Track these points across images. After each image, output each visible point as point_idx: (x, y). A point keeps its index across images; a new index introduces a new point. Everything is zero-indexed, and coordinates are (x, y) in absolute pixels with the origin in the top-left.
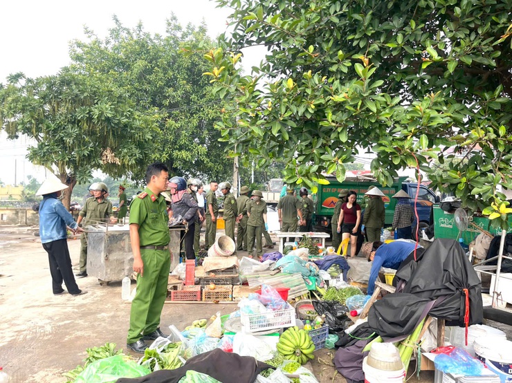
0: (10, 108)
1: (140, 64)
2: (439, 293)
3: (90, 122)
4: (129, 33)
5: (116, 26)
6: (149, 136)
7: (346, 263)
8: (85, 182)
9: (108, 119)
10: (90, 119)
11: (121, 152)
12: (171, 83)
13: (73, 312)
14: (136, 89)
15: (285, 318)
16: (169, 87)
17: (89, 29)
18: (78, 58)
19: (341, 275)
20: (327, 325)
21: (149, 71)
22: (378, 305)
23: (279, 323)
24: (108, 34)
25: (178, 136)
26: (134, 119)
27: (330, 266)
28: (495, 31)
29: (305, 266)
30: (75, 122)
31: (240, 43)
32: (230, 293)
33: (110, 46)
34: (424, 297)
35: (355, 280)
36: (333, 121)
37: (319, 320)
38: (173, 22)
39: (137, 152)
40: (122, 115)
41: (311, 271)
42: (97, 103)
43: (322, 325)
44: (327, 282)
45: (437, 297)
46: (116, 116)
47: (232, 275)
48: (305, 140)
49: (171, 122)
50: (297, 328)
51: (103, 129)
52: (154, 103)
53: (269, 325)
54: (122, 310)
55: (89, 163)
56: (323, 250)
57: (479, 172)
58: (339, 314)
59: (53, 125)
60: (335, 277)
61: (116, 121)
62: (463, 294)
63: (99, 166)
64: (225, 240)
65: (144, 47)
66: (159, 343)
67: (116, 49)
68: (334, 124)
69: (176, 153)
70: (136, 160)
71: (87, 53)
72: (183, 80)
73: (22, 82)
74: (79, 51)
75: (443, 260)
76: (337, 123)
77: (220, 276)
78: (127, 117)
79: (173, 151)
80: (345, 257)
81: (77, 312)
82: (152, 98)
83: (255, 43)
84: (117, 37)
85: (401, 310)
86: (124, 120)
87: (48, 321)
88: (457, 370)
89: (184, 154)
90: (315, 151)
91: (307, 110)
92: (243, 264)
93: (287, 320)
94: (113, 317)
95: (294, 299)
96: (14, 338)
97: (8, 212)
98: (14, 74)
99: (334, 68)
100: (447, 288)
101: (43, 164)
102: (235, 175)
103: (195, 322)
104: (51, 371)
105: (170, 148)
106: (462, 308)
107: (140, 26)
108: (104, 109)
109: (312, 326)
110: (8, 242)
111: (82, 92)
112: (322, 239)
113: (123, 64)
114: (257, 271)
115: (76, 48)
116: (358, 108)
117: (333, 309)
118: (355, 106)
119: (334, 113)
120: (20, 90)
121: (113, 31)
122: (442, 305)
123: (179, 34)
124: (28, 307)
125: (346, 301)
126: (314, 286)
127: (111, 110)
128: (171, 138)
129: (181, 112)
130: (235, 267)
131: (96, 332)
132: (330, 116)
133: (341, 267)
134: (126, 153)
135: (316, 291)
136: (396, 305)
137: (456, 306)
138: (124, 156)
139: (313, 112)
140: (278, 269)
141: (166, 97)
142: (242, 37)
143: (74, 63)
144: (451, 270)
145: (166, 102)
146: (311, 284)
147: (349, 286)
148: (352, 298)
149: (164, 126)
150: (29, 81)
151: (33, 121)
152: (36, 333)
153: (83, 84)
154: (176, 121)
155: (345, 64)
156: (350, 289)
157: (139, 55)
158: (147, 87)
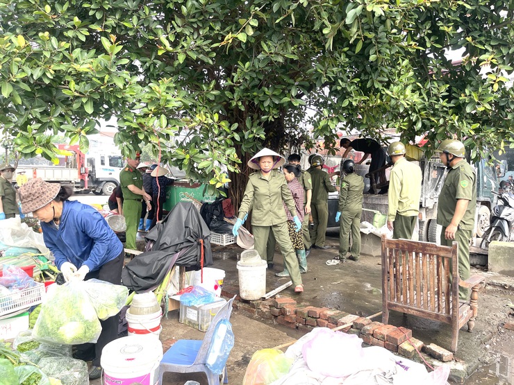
2: (182, 246)
15: (34, 295)
22: (131, 265)
23: (28, 302)
28: (212, 35)
34: (171, 251)
36: (76, 91)
45: (181, 249)
53: (16, 306)
57: (198, 150)
62: (199, 244)
68: (77, 94)
75: (184, 220)
76: (80, 93)
85: (153, 265)
88: (198, 302)
90: (53, 120)
93: (36, 297)
99: (70, 34)
100: (189, 241)
106: (199, 255)
116: (105, 81)
118: (102, 79)
119: (76, 83)
122: (184, 255)
132: (72, 85)
135: (49, 270)
136: (148, 263)
137: (194, 254)
139: (52, 77)
144: (191, 226)
146: (42, 264)
155: (82, 32)
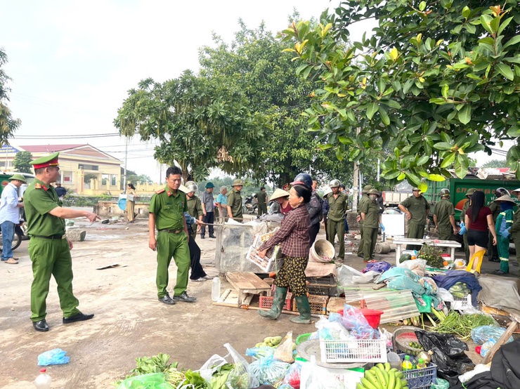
1: (261, 63)
3: (207, 121)
4: (253, 34)
5: (242, 29)
6: (260, 134)
7: (476, 281)
8: (201, 180)
9: (222, 118)
10: (206, 118)
11: (234, 150)
12: (291, 80)
13: (162, 309)
14: (258, 89)
15: (373, 350)
16: (289, 84)
17: (216, 35)
18: (207, 64)
19: (469, 297)
20: (435, 365)
21: (269, 70)
22: (507, 350)
23: (365, 356)
24: (234, 38)
25: (296, 134)
26: (248, 116)
27: (454, 284)
29: (418, 282)
30: (193, 122)
31: (344, 19)
32: (324, 306)
33: (235, 49)
35: (489, 304)
36: (450, 97)
37: (424, 357)
38: (295, 18)
39: (249, 150)
40: (236, 114)
41: (426, 289)
42: (212, 103)
43: (427, 365)
44: (448, 304)
46: (229, 114)
47: (329, 285)
48: (414, 125)
49: (290, 120)
50: (388, 366)
52: (274, 101)
53: (351, 356)
54: (208, 312)
55: (205, 162)
56: (449, 262)
58: (453, 353)
59: (174, 126)
60: (460, 299)
61: (230, 120)
63: (214, 164)
64: (324, 244)
65: (266, 46)
66: (214, 362)
67: (241, 51)
68: (451, 101)
69: (294, 151)
70: (247, 158)
71: (215, 58)
73: (151, 87)
74: (208, 56)
76: (456, 99)
77: (316, 284)
78: (240, 115)
79: (291, 149)
80: (476, 274)
81: (165, 310)
82: (273, 97)
83: (363, 17)
84: (242, 40)
86: (237, 118)
87: (136, 316)
89: (302, 152)
90: (426, 138)
91: (414, 86)
92: (343, 273)
93: (375, 353)
94: (197, 319)
95: (402, 321)
96: (98, 331)
97: (143, 206)
98: (144, 80)
99: (457, 30)
101: (165, 163)
102: (356, 173)
103: (267, 339)
104: (113, 374)
105: (289, 146)
107: (262, 26)
108: (218, 107)
109: (413, 364)
110: (138, 234)
111: (200, 92)
112: (451, 248)
113: (246, 65)
114: (358, 283)
115: (205, 54)
116: (486, 75)
117: (444, 344)
118: (482, 74)
119: (451, 87)
120: (148, 94)
121: (238, 34)
124: (126, 299)
125: (472, 332)
126: (429, 308)
127: (224, 108)
128: (289, 136)
130: (331, 276)
131: (174, 334)
132: (446, 91)
133: (469, 287)
134: (239, 151)
135: (432, 315)
138: (237, 154)
139: (422, 87)
140: (384, 284)
141: (285, 95)
142: (347, 12)
143: (203, 68)
145: (286, 100)
146: (425, 304)
147: (478, 312)
148: (481, 329)
149: (283, 123)
150: (157, 85)
151: (157, 123)
152: (120, 328)
153: (202, 85)
154: (295, 119)
155: (473, 23)
156: (479, 316)
157: (261, 54)
158: (267, 86)
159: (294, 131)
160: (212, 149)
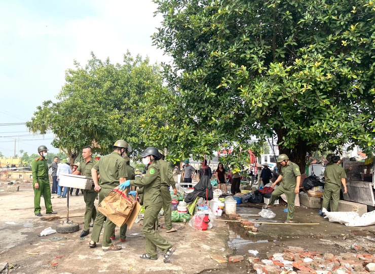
0: (48, 121)
1: (107, 85)
4: (100, 62)
5: (92, 58)
6: (115, 133)
9: (96, 126)
10: (87, 125)
11: (101, 142)
12: (126, 95)
14: (105, 99)
16: (125, 98)
17: (77, 62)
18: (70, 81)
21: (112, 88)
24: (87, 63)
25: (130, 128)
26: (108, 124)
30: (79, 127)
33: (88, 71)
38: (128, 56)
40: (102, 123)
49: (125, 119)
51: (93, 130)
52: (115, 106)
61: (99, 126)
65: (110, 73)
69: (129, 139)
70: (108, 146)
72: (134, 93)
73: (51, 105)
78: (104, 124)
79: (127, 137)
84: (93, 66)
86: (103, 126)
89: (134, 139)
98: (46, 101)
105: (125, 135)
107: (108, 61)
108: (94, 120)
113: (97, 83)
115: (69, 74)
121: (90, 62)
123: (132, 63)
127: (97, 121)
128: (126, 129)
129: (132, 113)
134: (104, 143)
138: (102, 144)
141: (123, 104)
145: (123, 107)
149: (122, 122)
150: (54, 104)
154: (129, 118)
157: (107, 77)
158: (112, 98)
159: (128, 126)
160: (89, 141)
